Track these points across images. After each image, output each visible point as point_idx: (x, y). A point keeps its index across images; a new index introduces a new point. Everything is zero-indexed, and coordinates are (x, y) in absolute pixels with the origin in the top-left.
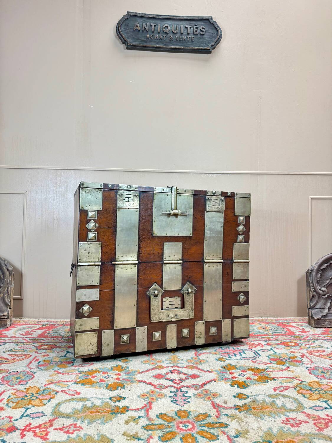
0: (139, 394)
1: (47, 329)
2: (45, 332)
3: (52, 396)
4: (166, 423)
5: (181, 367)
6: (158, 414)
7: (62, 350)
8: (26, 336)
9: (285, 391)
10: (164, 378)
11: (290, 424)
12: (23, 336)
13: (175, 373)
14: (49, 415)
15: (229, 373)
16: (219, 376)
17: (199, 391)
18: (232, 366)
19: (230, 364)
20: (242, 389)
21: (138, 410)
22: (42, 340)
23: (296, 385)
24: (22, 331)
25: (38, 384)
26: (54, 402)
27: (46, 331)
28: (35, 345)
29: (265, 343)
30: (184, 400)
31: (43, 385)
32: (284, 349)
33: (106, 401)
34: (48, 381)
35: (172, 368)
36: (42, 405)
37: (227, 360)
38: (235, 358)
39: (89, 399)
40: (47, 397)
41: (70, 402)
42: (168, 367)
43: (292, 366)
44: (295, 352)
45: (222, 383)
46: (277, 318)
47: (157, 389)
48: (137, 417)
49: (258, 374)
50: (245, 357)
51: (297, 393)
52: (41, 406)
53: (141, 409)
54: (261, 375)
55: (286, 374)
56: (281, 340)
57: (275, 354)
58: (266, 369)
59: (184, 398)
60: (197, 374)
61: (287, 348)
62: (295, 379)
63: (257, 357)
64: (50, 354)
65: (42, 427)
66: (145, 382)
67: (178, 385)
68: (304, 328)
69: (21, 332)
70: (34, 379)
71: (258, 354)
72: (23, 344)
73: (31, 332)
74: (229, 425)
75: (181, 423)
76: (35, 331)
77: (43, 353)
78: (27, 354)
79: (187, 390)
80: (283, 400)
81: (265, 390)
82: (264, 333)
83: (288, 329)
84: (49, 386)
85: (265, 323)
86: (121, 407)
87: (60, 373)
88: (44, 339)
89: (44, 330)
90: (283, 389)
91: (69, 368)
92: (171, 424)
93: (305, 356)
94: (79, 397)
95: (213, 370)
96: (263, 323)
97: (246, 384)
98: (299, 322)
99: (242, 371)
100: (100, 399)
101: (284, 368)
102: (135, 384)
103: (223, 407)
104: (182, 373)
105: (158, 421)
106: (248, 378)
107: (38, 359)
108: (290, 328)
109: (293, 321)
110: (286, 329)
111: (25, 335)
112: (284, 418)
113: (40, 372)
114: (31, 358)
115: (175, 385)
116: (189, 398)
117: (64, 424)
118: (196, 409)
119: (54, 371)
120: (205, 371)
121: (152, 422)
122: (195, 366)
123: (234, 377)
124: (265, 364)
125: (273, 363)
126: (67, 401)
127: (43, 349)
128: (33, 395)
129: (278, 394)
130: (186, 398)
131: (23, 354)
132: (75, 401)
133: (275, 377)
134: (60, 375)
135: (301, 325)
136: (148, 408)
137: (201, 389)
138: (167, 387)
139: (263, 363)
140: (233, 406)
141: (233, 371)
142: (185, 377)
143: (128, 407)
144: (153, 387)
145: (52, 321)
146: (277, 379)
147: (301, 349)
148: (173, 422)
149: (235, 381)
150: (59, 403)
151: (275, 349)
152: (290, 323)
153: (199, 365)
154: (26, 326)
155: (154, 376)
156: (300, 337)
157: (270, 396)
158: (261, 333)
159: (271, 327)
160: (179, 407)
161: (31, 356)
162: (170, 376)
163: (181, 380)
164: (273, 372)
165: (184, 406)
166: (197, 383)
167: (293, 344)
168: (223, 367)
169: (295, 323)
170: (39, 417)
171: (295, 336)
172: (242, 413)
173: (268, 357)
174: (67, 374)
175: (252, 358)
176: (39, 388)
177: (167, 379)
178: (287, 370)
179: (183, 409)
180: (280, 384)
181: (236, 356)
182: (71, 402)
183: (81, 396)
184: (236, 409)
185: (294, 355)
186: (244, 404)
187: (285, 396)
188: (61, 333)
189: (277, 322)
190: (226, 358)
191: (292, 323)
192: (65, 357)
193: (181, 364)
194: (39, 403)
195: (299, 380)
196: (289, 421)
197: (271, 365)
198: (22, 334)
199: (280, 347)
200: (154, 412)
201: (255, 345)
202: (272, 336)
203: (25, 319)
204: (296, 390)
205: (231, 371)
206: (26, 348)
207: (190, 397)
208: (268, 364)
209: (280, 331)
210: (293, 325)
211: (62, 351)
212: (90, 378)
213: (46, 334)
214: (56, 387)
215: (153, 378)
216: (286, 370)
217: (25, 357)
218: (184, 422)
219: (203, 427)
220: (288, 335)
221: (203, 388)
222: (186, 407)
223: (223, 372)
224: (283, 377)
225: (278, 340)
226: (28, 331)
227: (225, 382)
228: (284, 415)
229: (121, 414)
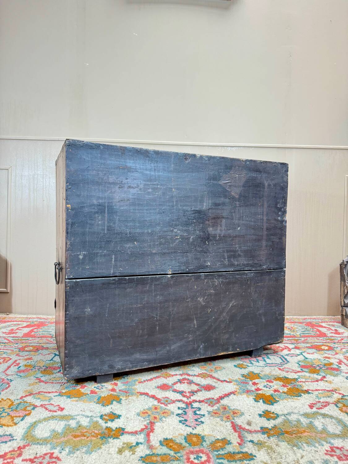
0: (138, 411)
1: (35, 327)
2: (32, 331)
3: (27, 412)
4: (172, 453)
5: (192, 375)
6: (162, 440)
7: (49, 352)
8: (9, 336)
9: (324, 408)
10: (171, 389)
11: (336, 455)
12: (6, 334)
13: (184, 383)
14: (19, 439)
15: (251, 384)
16: (240, 387)
17: (215, 407)
18: (255, 374)
19: (253, 372)
20: (270, 405)
21: (136, 433)
22: (28, 339)
23: (337, 401)
24: (6, 329)
25: (12, 396)
26: (29, 420)
27: (34, 329)
28: (18, 346)
29: (293, 346)
30: (196, 420)
31: (20, 396)
32: (317, 353)
33: (95, 419)
34: (26, 391)
35: (182, 376)
36: (12, 424)
37: (248, 366)
38: (257, 364)
39: (74, 417)
40: (21, 414)
41: (49, 421)
42: (176, 375)
43: (328, 376)
44: (330, 357)
45: (243, 396)
46: (303, 317)
47: (162, 403)
48: (134, 444)
49: (287, 385)
50: (270, 364)
51: (340, 412)
52: (11, 426)
53: (139, 432)
54: (292, 387)
55: (322, 385)
56: (311, 343)
57: (306, 360)
58: (297, 379)
59: (196, 417)
60: (212, 384)
61: (320, 352)
62: (334, 393)
63: (284, 363)
64: (34, 358)
65: (8, 457)
66: (147, 394)
67: (188, 399)
68: (337, 329)
69: (4, 330)
70: (9, 389)
71: (286, 359)
72: (4, 344)
73: (16, 330)
74: (255, 456)
75: (192, 453)
76: (21, 329)
77: (26, 356)
78: (7, 356)
79: (200, 406)
80: (322, 420)
81: (298, 407)
82: (290, 334)
83: (318, 329)
84: (25, 399)
85: (290, 322)
86: (114, 429)
87: (43, 381)
88: (30, 338)
89: (31, 328)
90: (322, 406)
91: (54, 375)
92: (179, 455)
93: (342, 363)
94: (62, 414)
95: (231, 380)
96: (288, 322)
97: (274, 398)
98: (330, 322)
99: (267, 381)
100: (88, 417)
101: (319, 377)
102: (134, 398)
103: (247, 430)
104: (194, 383)
105: (161, 450)
106: (275, 391)
107: (19, 364)
108: (320, 329)
109: (323, 321)
110: (316, 330)
111: (8, 334)
112: (327, 447)
113: (19, 379)
114: (11, 362)
115: (185, 399)
116: (202, 417)
117: (37, 454)
118: (211, 433)
119: (36, 379)
120: (222, 381)
121: (154, 451)
122: (209, 374)
123: (258, 389)
124: (295, 373)
125: (305, 371)
126: (45, 419)
127: (27, 351)
128: (4, 410)
129: (315, 412)
130: (199, 417)
131: (2, 357)
132: (56, 420)
133: (309, 390)
134: (42, 383)
135: (333, 326)
136: (149, 430)
137: (218, 405)
138: (174, 402)
139: (293, 371)
140: (259, 429)
141: (256, 381)
142: (197, 389)
143: (123, 429)
144: (156, 401)
145: (42, 317)
146: (312, 392)
147: (337, 354)
148: (181, 451)
149: (260, 394)
150: (35, 423)
151: (306, 353)
152: (319, 322)
153: (214, 372)
154: (12, 323)
155: (158, 387)
156: (333, 339)
157: (306, 415)
158: (287, 334)
159: (298, 327)
160: (189, 430)
161: (11, 359)
162: (179, 387)
163: (193, 393)
164: (306, 383)
165: (195, 428)
166: (213, 397)
167: (327, 348)
168: (243, 376)
169: (326, 323)
170: (6, 442)
171: (328, 338)
172: (272, 439)
173: (298, 363)
174: (51, 383)
175: (278, 364)
176: (13, 401)
177: (175, 391)
178: (323, 380)
179: (194, 432)
180: (316, 398)
181: (259, 362)
182: (51, 421)
183: (65, 413)
184: (264, 433)
185: (329, 361)
186: (273, 426)
187: (324, 416)
188: (51, 331)
189: (304, 321)
190: (248, 364)
191: (322, 322)
192: (52, 361)
193: (192, 372)
194: (10, 421)
195: (340, 394)
196: (335, 452)
197: (303, 374)
198: (6, 333)
199: (311, 351)
200: (157, 437)
201: (281, 349)
202: (300, 337)
203: (11, 316)
204: (337, 407)
205: (254, 381)
206: (7, 349)
207: (204, 415)
208: (299, 372)
209: (309, 332)
210: (324, 324)
211: (49, 354)
212: (79, 388)
213: (33, 333)
214: (35, 400)
215: (157, 389)
216: (321, 380)
217: (4, 361)
218: (197, 451)
219: (221, 459)
220: (318, 337)
221: (220, 404)
222: (198, 430)
223: (244, 383)
224: (319, 390)
225: (307, 343)
226: (12, 330)
227: (247, 396)
228: (327, 442)
229: (113, 439)
